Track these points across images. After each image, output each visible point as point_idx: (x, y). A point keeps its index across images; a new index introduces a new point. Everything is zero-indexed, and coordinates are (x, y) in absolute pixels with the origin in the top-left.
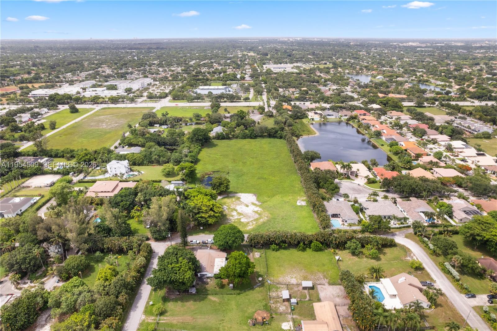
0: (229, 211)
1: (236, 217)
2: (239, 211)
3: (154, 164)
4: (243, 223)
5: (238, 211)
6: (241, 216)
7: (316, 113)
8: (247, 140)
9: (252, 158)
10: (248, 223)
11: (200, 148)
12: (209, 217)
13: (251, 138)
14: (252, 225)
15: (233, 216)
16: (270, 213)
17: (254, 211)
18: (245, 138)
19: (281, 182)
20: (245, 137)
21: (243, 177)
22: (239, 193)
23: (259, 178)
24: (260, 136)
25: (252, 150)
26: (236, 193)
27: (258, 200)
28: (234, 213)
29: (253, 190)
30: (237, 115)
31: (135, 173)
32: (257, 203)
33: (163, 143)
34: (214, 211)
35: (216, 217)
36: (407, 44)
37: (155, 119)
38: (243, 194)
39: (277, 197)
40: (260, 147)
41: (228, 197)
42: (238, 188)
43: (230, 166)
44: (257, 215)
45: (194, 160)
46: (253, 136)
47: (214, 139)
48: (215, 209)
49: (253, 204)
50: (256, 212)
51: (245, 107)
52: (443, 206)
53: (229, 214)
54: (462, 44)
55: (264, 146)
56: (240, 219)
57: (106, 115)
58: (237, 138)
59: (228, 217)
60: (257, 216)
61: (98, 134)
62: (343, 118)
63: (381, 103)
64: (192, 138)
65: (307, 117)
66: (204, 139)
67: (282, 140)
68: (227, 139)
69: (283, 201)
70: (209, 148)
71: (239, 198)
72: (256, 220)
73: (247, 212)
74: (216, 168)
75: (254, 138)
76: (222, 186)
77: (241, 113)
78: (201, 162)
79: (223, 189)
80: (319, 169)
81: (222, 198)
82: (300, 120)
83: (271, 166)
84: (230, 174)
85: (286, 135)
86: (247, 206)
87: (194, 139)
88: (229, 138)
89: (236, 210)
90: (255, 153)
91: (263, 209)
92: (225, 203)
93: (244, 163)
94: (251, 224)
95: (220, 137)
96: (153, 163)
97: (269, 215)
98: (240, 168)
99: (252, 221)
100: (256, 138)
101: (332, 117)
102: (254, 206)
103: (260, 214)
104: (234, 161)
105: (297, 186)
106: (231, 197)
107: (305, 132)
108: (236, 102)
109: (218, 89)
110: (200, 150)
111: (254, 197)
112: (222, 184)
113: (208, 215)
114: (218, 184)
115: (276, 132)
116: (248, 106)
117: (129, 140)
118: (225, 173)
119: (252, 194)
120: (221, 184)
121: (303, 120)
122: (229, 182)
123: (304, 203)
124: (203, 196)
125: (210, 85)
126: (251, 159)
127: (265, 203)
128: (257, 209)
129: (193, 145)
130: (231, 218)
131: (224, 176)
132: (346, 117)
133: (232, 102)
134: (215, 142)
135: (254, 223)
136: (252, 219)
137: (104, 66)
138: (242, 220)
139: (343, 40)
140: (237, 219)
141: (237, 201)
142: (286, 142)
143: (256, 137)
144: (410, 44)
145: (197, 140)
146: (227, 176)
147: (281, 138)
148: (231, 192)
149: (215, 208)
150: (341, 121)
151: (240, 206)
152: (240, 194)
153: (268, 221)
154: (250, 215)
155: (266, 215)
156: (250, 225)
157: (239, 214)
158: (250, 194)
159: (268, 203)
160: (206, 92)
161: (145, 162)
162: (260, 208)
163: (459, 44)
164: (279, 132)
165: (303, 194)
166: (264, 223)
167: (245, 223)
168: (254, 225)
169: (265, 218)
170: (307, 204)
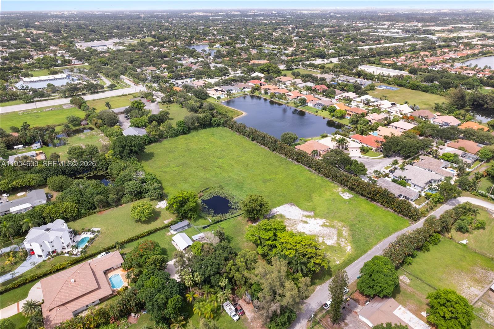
4: (333, 247)
6: (321, 238)
7: (217, 90)
8: (180, 137)
9: (219, 158)
10: (339, 244)
13: (185, 134)
17: (321, 225)
23: (264, 182)
24: (193, 129)
25: (204, 148)
27: (303, 209)
29: (280, 198)
32: (307, 213)
33: (72, 171)
36: (193, 14)
44: (332, 229)
46: (186, 131)
49: (306, 216)
50: (325, 226)
51: (118, 96)
52: (451, 157)
54: (239, 13)
58: (167, 137)
60: (334, 231)
65: (209, 96)
67: (221, 128)
68: (155, 142)
69: (327, 200)
72: (340, 235)
73: (317, 230)
75: (187, 134)
77: (137, 105)
88: (157, 141)
90: (215, 152)
93: (221, 168)
97: (343, 223)
98: (225, 175)
99: (338, 239)
100: (190, 133)
101: (234, 92)
102: (312, 219)
103: (333, 227)
105: (313, 177)
108: (98, 92)
111: (293, 207)
115: (211, 119)
116: (123, 95)
119: (288, 205)
121: (207, 100)
123: (349, 195)
125: (32, 76)
126: (220, 160)
127: (317, 211)
128: (320, 221)
132: (248, 90)
133: (93, 93)
136: (335, 237)
138: (329, 243)
139: (128, 13)
141: (287, 221)
142: (227, 129)
143: (189, 131)
144: (198, 14)
147: (218, 125)
150: (246, 94)
151: (300, 226)
152: (275, 210)
153: (351, 231)
155: (339, 225)
158: (285, 205)
159: (318, 208)
161: (83, 211)
162: (320, 218)
163: (237, 13)
164: (214, 119)
165: (333, 184)
166: (353, 236)
167: (336, 245)
168: (348, 244)
169: (344, 228)
170: (352, 195)
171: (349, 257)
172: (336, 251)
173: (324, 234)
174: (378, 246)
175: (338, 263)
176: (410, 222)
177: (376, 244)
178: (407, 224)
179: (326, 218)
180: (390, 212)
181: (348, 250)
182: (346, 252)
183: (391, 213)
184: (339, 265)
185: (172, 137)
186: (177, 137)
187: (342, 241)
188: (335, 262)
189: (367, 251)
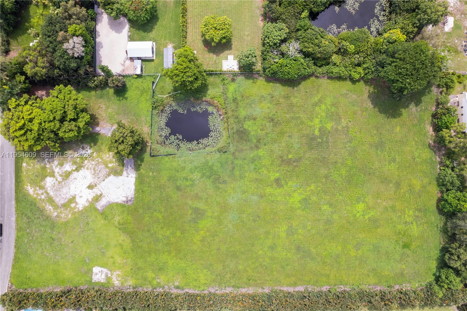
1: (57, 170)
4: (43, 180)
5: (75, 173)
6: (60, 179)
10: (42, 188)
15: (61, 165)
16: (67, 222)
17: (74, 198)
28: (68, 167)
49: (98, 197)
50: (72, 201)
53: (65, 159)
56: (54, 176)
59: (57, 158)
60: (60, 201)
72: (51, 200)
73: (72, 186)
86: (91, 187)
89: (77, 170)
92: (99, 151)
94: (40, 192)
97: (63, 220)
99: (48, 194)
102: (90, 198)
103: (65, 206)
128: (82, 202)
130: (56, 163)
135: (43, 197)
136: (52, 194)
138: (49, 180)
140: (54, 172)
141: (105, 171)
151: (90, 176)
153: (48, 217)
154: (64, 190)
155: (63, 215)
156: (36, 190)
157: (67, 175)
162: (85, 208)
166: (42, 211)
167: (43, 183)
168: (35, 196)
169: (56, 214)
171: (23, 181)
172: (37, 176)
173: (63, 187)
174: (14, 219)
175: (24, 165)
177: (17, 220)
179: (81, 212)
181: (29, 188)
182: (29, 185)
184: (22, 164)
187: (42, 194)
188: (27, 163)
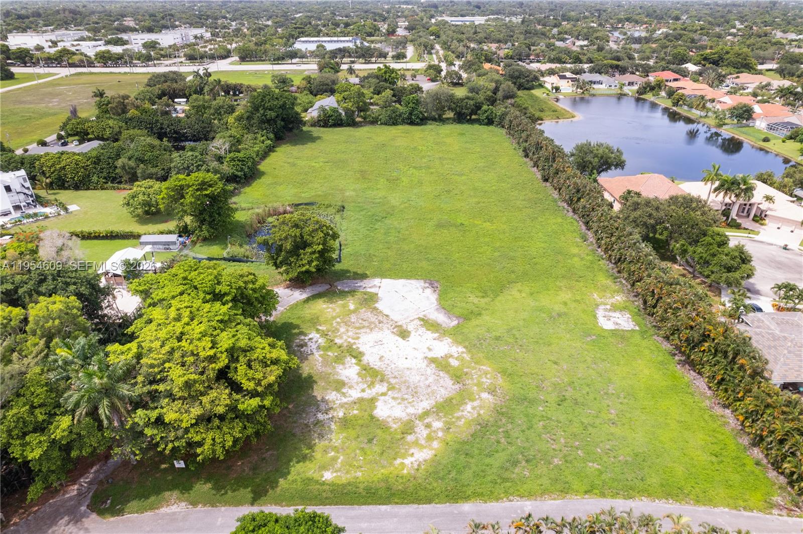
0: (326, 362)
1: (355, 394)
2: (371, 358)
3: (122, 186)
4: (383, 426)
5: (365, 359)
6: (380, 388)
7: (563, 77)
8: (400, 127)
9: (415, 168)
10: (408, 428)
11: (269, 142)
12: (206, 419)
13: (412, 123)
14: (429, 438)
15: (340, 385)
16: (504, 372)
17: (433, 361)
18: (395, 124)
19: (516, 239)
20: (394, 121)
21: (387, 221)
22: (375, 276)
23: (440, 226)
24: (434, 119)
25: (415, 148)
26: (364, 277)
27: (444, 306)
28: (349, 371)
29: (424, 264)
30: (377, 77)
31: (47, 210)
32: (441, 318)
34: (236, 387)
35: (248, 417)
37: (175, 85)
38: (386, 281)
39: (515, 292)
40: (437, 144)
41: (330, 294)
42: (370, 258)
43: (349, 188)
44: (448, 382)
45: (242, 170)
46: (416, 118)
47: (314, 124)
48: (241, 374)
49: (427, 324)
50: (441, 364)
53: (326, 377)
55: (448, 140)
56: (373, 401)
57: (74, 85)
58: (374, 122)
59: (318, 393)
60: (446, 387)
61: (22, 116)
62: (627, 89)
63: (705, 59)
64: (248, 118)
65: (541, 86)
66: (283, 120)
67: (491, 128)
68: (349, 125)
69: (541, 310)
70: (295, 145)
71: (370, 300)
72: (446, 407)
73: (402, 364)
74: (306, 196)
75: (417, 124)
76: (306, 255)
77: (385, 73)
78: (263, 180)
79: (310, 263)
80: (638, 194)
81: (307, 300)
82: (526, 92)
83: (475, 189)
84: (346, 213)
85: (504, 115)
86: (404, 334)
87: (255, 121)
88: (353, 124)
89: (358, 355)
90: (424, 157)
91: (470, 347)
92: (314, 322)
93: (393, 182)
94: (422, 432)
95: (330, 121)
96: (120, 182)
97: (500, 381)
98: (382, 194)
99: (426, 413)
100: (425, 124)
101: (600, 86)
102: (430, 335)
103: (458, 377)
104: (363, 175)
105: (575, 250)
106: (343, 294)
107: (547, 113)
109: (338, 41)
110: (271, 149)
111: (429, 291)
112: (305, 245)
113: (196, 411)
114: (288, 246)
115: (478, 107)
116: (403, 69)
117: (78, 124)
118: (331, 210)
119: (420, 284)
120: (301, 245)
121: (533, 91)
122: (335, 236)
123: (625, 322)
124: (197, 303)
126: (412, 171)
127: (474, 322)
128: (443, 347)
129: (250, 136)
130: (332, 396)
131: (325, 217)
132: (636, 87)
134: (316, 131)
135: (437, 424)
136: (426, 405)
137: (129, 19)
138: (382, 411)
140: (361, 400)
141: (365, 313)
142: (504, 131)
143: (423, 121)
145: (262, 122)
146: (338, 218)
147: (490, 122)
148: (343, 275)
149: (242, 368)
150: (625, 95)
151: (375, 335)
152: (377, 281)
153: (499, 412)
154: (414, 378)
155: (486, 381)
156: (416, 443)
157: (371, 374)
158: (413, 282)
159: (486, 318)
160: (312, 47)
161: (95, 178)
162: (457, 342)
164: (485, 107)
165: (609, 282)
167: (394, 426)
168: (435, 444)
169: (485, 396)
170: (638, 324)
171: (386, 480)
172: (370, 441)
173: (405, 382)
175: (328, 476)
176: (777, 499)
178: (756, 498)
180: (726, 424)
181: (408, 461)
182: (398, 461)
183: (727, 430)
185: (386, 124)
186: (394, 127)
187: (428, 426)
188: (323, 468)
189: (467, 498)
